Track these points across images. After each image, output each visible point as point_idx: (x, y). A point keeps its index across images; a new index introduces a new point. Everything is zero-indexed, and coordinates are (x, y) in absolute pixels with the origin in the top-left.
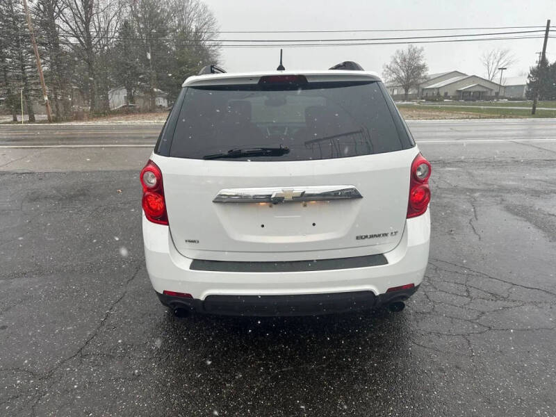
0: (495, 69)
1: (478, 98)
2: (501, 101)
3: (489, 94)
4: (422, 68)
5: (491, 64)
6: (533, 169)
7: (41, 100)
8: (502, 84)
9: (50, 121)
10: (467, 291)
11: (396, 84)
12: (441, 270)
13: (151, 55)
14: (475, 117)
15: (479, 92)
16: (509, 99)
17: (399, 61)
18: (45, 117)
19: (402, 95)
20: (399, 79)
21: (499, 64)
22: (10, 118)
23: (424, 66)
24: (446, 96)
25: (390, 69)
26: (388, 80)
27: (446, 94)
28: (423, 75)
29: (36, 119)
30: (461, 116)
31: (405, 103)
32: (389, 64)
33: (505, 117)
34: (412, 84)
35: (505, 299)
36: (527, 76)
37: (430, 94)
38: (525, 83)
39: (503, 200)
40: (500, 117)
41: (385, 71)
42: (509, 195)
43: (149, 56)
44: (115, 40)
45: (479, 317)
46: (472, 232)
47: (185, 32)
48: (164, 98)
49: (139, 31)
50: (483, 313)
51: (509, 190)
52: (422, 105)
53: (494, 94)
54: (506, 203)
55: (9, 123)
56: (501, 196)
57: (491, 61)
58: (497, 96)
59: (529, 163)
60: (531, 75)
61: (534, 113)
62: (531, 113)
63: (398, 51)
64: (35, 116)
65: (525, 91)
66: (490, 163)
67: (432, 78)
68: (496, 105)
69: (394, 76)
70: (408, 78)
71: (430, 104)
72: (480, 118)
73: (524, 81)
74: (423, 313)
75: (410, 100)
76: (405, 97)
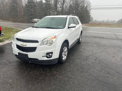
43: (74, 12)
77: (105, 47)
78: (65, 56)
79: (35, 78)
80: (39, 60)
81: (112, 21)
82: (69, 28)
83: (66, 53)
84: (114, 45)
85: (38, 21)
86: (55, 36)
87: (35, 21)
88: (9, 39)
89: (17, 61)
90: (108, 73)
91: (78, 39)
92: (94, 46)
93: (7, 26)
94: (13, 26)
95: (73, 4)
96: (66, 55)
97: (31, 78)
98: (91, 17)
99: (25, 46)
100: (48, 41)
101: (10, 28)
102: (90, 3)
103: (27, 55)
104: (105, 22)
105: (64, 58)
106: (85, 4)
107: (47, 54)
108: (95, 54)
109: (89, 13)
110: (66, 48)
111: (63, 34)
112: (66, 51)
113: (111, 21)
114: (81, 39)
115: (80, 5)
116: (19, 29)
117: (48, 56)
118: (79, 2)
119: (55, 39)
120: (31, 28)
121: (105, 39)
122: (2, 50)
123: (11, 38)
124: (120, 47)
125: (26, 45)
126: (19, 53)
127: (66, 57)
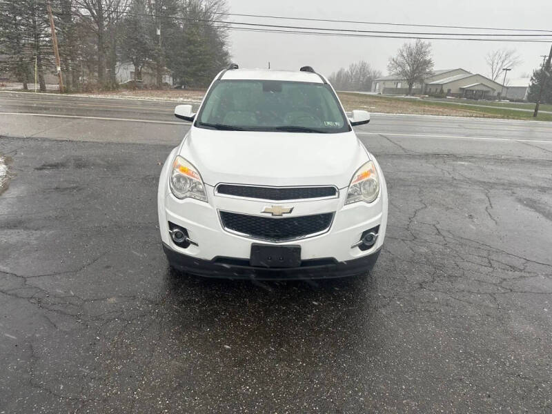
0: (499, 70)
1: (480, 97)
2: (503, 102)
3: (491, 94)
4: (428, 63)
5: (495, 64)
6: (538, 168)
7: (53, 70)
8: (505, 85)
9: (60, 91)
10: (490, 263)
11: (401, 77)
12: (466, 245)
13: (161, 32)
14: (478, 115)
15: (482, 91)
16: (511, 100)
17: (405, 55)
18: (56, 87)
19: (406, 89)
20: (404, 73)
21: (504, 64)
22: (20, 86)
23: (429, 62)
24: (449, 93)
25: (396, 62)
26: (393, 73)
27: (449, 90)
28: (427, 70)
29: (47, 89)
30: (465, 114)
31: (409, 97)
32: (395, 57)
33: (508, 118)
34: (416, 78)
35: (521, 270)
36: (530, 78)
37: (433, 90)
38: (528, 86)
39: (513, 193)
40: (503, 118)
41: (391, 63)
42: (519, 189)
43: (159, 33)
44: (125, 14)
45: (501, 282)
46: (489, 218)
47: (194, 11)
48: (171, 76)
49: (150, 7)
50: (505, 280)
51: (518, 185)
52: (425, 100)
53: (496, 94)
54: (516, 195)
55: (19, 90)
56: (512, 190)
57: (496, 61)
58: (499, 97)
59: (534, 162)
60: (534, 78)
61: (535, 116)
62: (532, 115)
63: (405, 45)
64: (46, 85)
65: (526, 94)
66: (498, 160)
67: (437, 73)
68: (499, 105)
69: (399, 69)
70: (413, 71)
71: (432, 100)
72: (484, 117)
73: (527, 83)
74: (456, 276)
75: (413, 95)
76: (409, 91)
103: (296, 250)
107: (365, 234)
109: (223, 44)
125: (291, 211)
126: (257, 247)
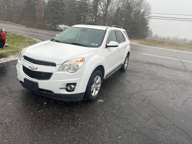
43: (124, 19)
77: (163, 82)
78: (96, 90)
79: (44, 120)
80: (55, 94)
81: (183, 39)
82: (107, 47)
83: (99, 86)
84: (177, 80)
85: (65, 28)
86: (82, 58)
87: (60, 28)
88: (15, 53)
89: (22, 91)
90: (159, 124)
91: (121, 65)
92: (145, 79)
93: (16, 32)
94: (25, 34)
95: (124, 6)
96: (99, 88)
97: (39, 119)
98: (149, 29)
99: (35, 70)
100: (70, 66)
101: (20, 36)
102: (150, 7)
103: (37, 84)
104: (171, 40)
105: (95, 93)
106: (143, 8)
107: (68, 85)
108: (144, 91)
109: (147, 24)
110: (99, 78)
111: (96, 56)
112: (99, 83)
113: (181, 39)
114: (126, 65)
115: (134, 9)
116: (34, 39)
117: (69, 89)
118: (133, 5)
119: (82, 63)
120: (49, 41)
121: (165, 69)
122: (2, 71)
123: (19, 52)
124: (186, 84)
125: (37, 69)
126: (25, 79)
127: (97, 92)
